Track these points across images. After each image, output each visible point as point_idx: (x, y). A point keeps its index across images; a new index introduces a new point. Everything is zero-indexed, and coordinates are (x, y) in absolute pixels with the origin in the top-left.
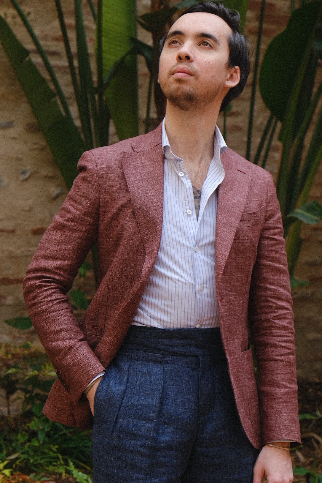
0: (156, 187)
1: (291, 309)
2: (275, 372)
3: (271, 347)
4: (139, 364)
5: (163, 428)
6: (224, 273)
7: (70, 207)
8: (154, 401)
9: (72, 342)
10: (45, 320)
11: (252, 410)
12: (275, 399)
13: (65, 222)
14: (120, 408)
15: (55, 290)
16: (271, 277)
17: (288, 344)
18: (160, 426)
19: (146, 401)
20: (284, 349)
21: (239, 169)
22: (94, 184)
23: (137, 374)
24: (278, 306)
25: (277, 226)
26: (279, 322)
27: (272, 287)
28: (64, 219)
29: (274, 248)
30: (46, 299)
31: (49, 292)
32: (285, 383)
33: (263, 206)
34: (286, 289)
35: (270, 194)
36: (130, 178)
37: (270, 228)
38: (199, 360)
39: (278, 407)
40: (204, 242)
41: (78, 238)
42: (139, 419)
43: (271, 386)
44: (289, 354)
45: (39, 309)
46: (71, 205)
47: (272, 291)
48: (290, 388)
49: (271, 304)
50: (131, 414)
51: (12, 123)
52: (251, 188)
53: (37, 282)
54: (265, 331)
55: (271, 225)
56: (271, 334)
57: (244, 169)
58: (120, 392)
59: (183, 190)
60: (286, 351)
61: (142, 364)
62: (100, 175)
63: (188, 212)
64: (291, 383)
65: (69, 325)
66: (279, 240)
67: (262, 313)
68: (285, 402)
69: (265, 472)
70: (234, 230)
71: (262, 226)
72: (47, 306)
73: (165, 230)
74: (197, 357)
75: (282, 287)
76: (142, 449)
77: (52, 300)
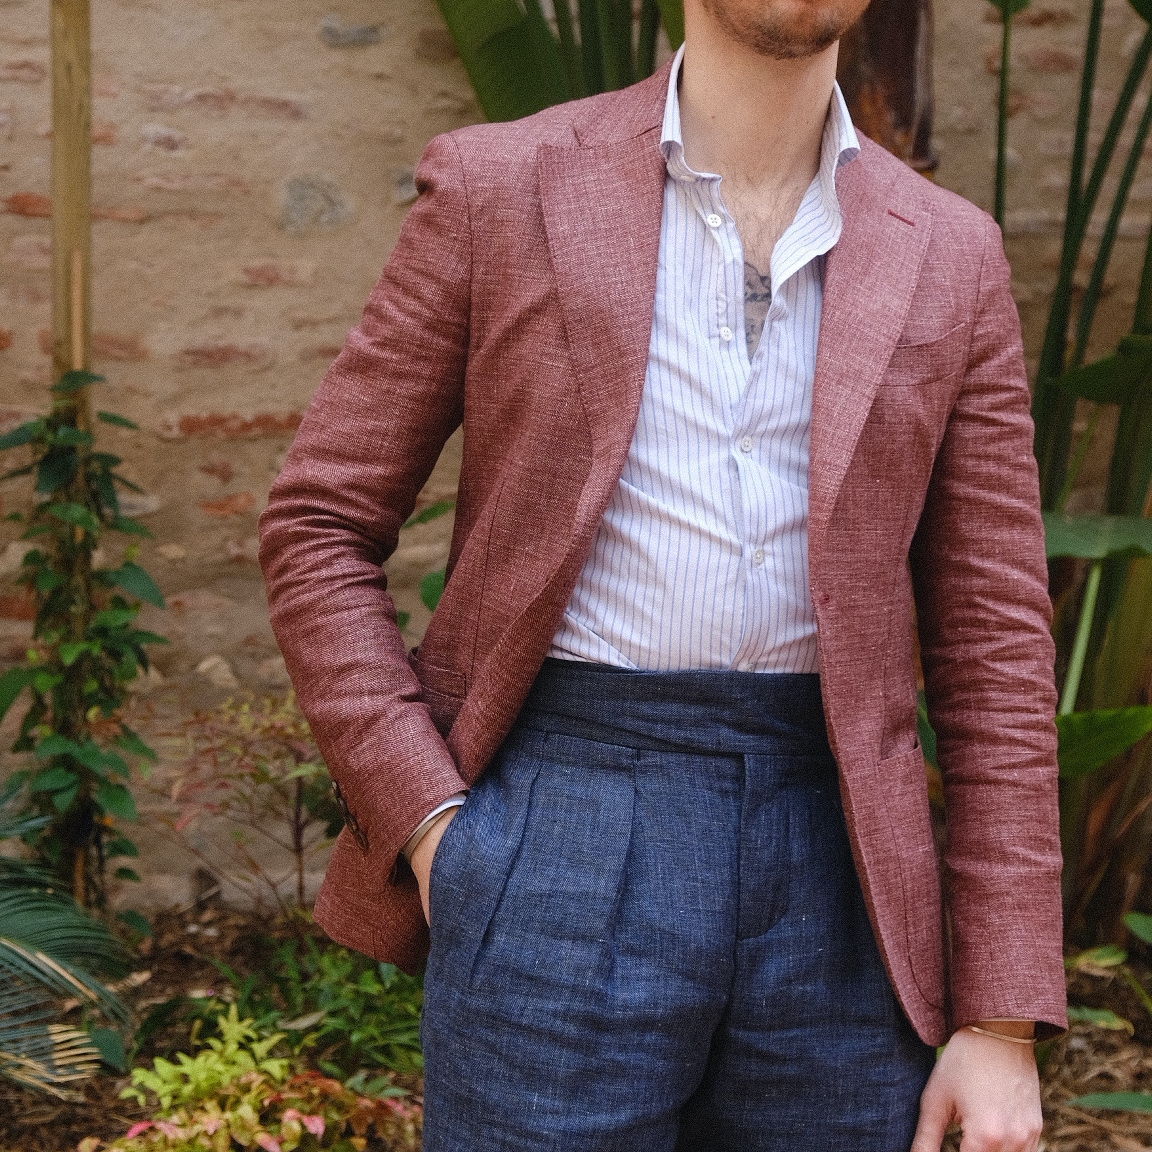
0: (635, 258)
1: (1045, 629)
2: (991, 818)
3: (981, 742)
4: (566, 774)
5: (625, 965)
6: (834, 521)
7: (387, 304)
8: (602, 883)
9: (380, 702)
10: (307, 634)
11: (915, 933)
12: (989, 896)
13: (374, 351)
14: (500, 901)
15: (342, 548)
16: (984, 534)
17: (1033, 734)
18: (619, 959)
19: (577, 883)
20: (1019, 749)
21: (893, 211)
22: (455, 238)
23: (555, 803)
24: (1002, 621)
25: (1004, 381)
26: (1007, 668)
27: (987, 564)
28: (371, 340)
29: (992, 449)
30: (314, 575)
31: (323, 555)
32: (1021, 851)
33: (963, 325)
34: (1031, 570)
35: (986, 286)
36: (559, 226)
37: (983, 390)
38: (744, 767)
39: (998, 921)
40: (773, 424)
41: (412, 398)
42: (554, 937)
43: (978, 859)
44: (1036, 762)
45: (293, 602)
46: (390, 299)
47: (985, 577)
48: (1037, 864)
49: (982, 615)
50: (531, 919)
51: (374, 30)
52: (926, 267)
53: (292, 525)
54: (965, 696)
55: (985, 380)
56: (983, 705)
57: (910, 211)
58: (503, 854)
59: (715, 267)
60: (1028, 754)
61: (573, 774)
62: (474, 210)
63: (723, 334)
64: (1041, 851)
65: (374, 654)
66: (1012, 424)
67: (958, 642)
68: (1022, 906)
69: (954, 1108)
70: (870, 392)
71: (956, 384)
72: (316, 594)
73: (653, 385)
74: (738, 757)
75: (1020, 564)
76: (559, 1022)
77: (333, 579)
